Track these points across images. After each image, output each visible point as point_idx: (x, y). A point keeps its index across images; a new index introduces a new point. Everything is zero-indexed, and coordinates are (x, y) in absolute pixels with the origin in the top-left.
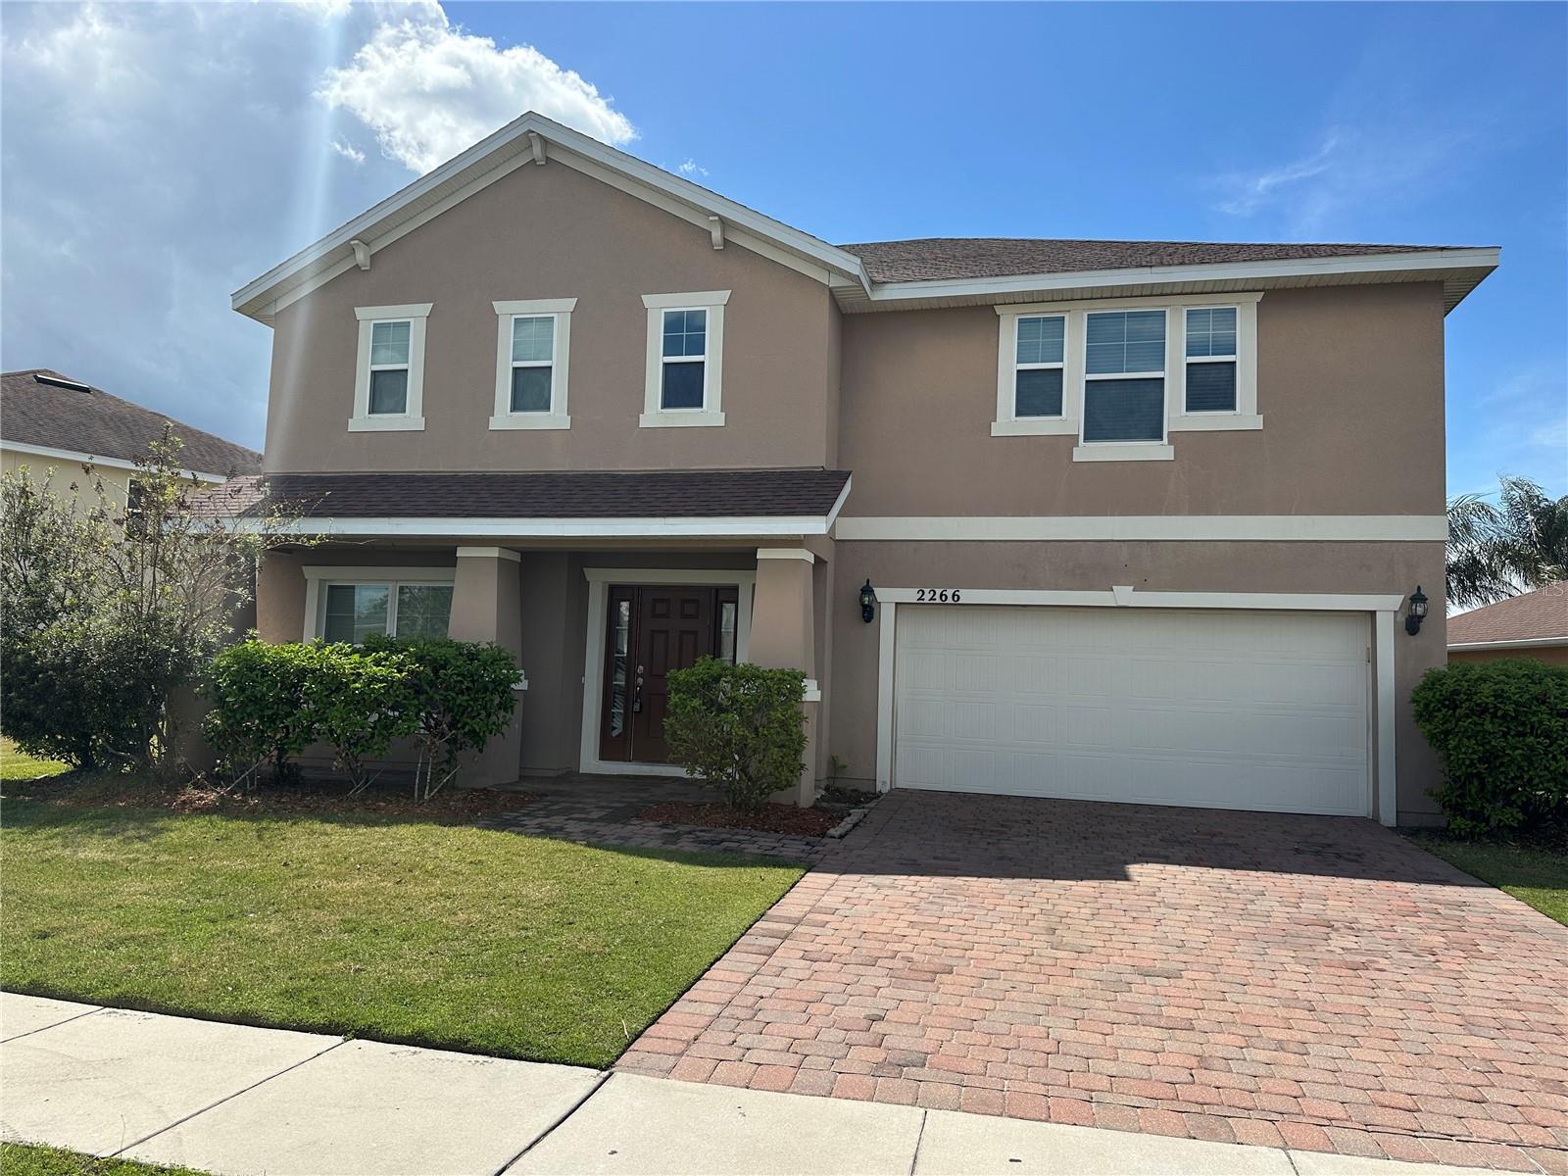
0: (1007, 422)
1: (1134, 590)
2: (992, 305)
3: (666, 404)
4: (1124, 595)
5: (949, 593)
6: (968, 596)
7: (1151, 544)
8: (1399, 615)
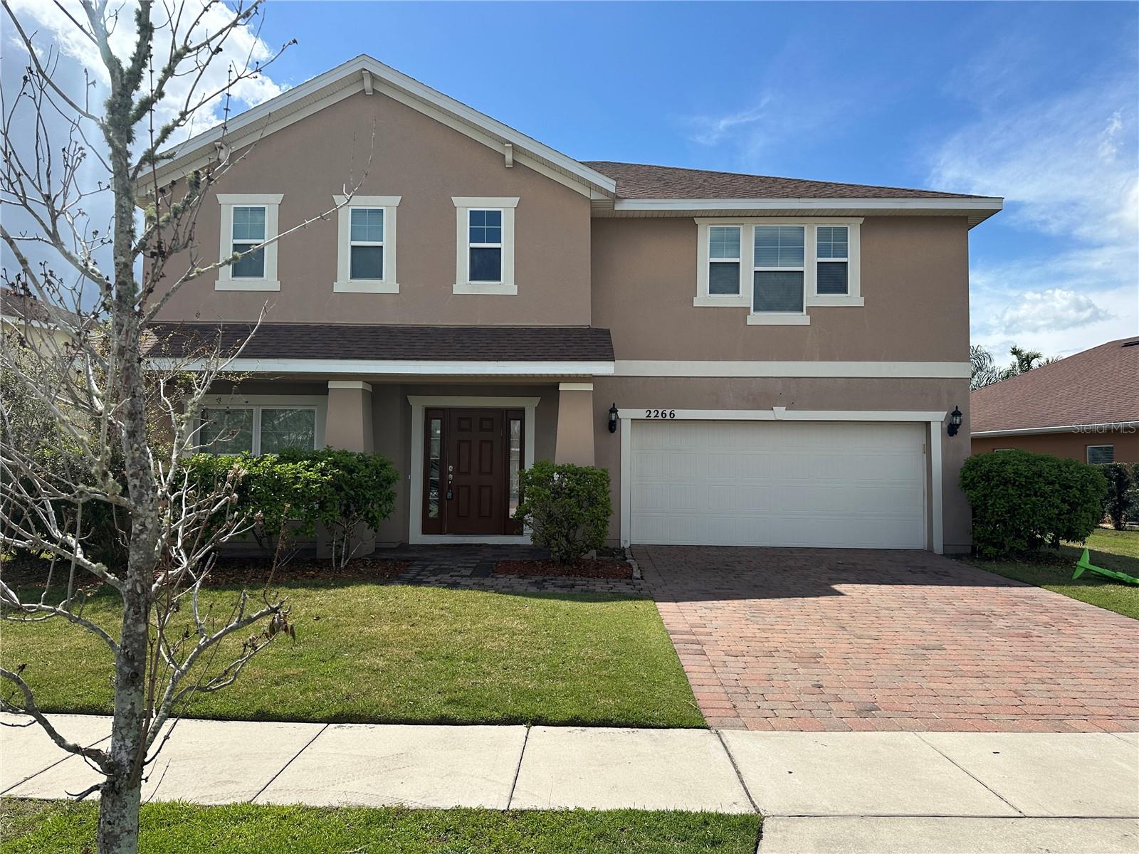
0: (704, 297)
1: (786, 409)
2: (693, 218)
3: (473, 277)
4: (780, 413)
5: (668, 412)
6: (680, 414)
7: (796, 380)
8: (944, 424)
